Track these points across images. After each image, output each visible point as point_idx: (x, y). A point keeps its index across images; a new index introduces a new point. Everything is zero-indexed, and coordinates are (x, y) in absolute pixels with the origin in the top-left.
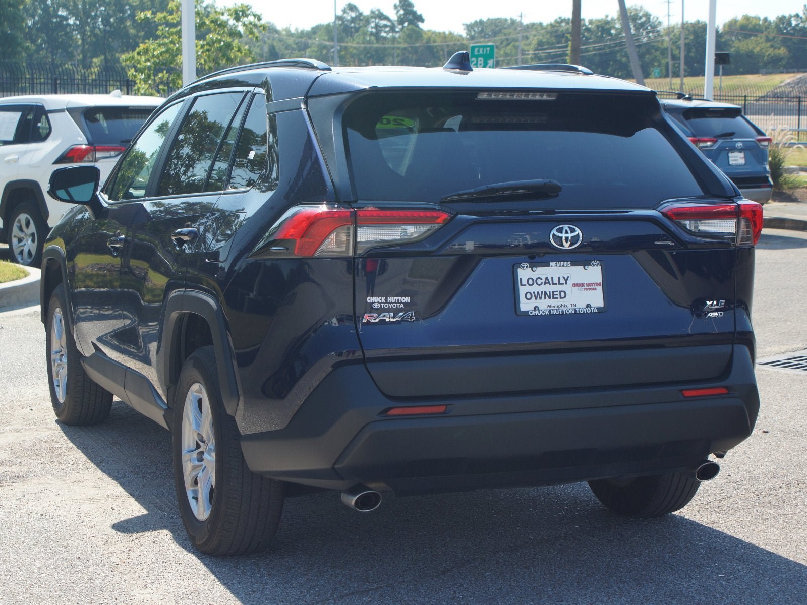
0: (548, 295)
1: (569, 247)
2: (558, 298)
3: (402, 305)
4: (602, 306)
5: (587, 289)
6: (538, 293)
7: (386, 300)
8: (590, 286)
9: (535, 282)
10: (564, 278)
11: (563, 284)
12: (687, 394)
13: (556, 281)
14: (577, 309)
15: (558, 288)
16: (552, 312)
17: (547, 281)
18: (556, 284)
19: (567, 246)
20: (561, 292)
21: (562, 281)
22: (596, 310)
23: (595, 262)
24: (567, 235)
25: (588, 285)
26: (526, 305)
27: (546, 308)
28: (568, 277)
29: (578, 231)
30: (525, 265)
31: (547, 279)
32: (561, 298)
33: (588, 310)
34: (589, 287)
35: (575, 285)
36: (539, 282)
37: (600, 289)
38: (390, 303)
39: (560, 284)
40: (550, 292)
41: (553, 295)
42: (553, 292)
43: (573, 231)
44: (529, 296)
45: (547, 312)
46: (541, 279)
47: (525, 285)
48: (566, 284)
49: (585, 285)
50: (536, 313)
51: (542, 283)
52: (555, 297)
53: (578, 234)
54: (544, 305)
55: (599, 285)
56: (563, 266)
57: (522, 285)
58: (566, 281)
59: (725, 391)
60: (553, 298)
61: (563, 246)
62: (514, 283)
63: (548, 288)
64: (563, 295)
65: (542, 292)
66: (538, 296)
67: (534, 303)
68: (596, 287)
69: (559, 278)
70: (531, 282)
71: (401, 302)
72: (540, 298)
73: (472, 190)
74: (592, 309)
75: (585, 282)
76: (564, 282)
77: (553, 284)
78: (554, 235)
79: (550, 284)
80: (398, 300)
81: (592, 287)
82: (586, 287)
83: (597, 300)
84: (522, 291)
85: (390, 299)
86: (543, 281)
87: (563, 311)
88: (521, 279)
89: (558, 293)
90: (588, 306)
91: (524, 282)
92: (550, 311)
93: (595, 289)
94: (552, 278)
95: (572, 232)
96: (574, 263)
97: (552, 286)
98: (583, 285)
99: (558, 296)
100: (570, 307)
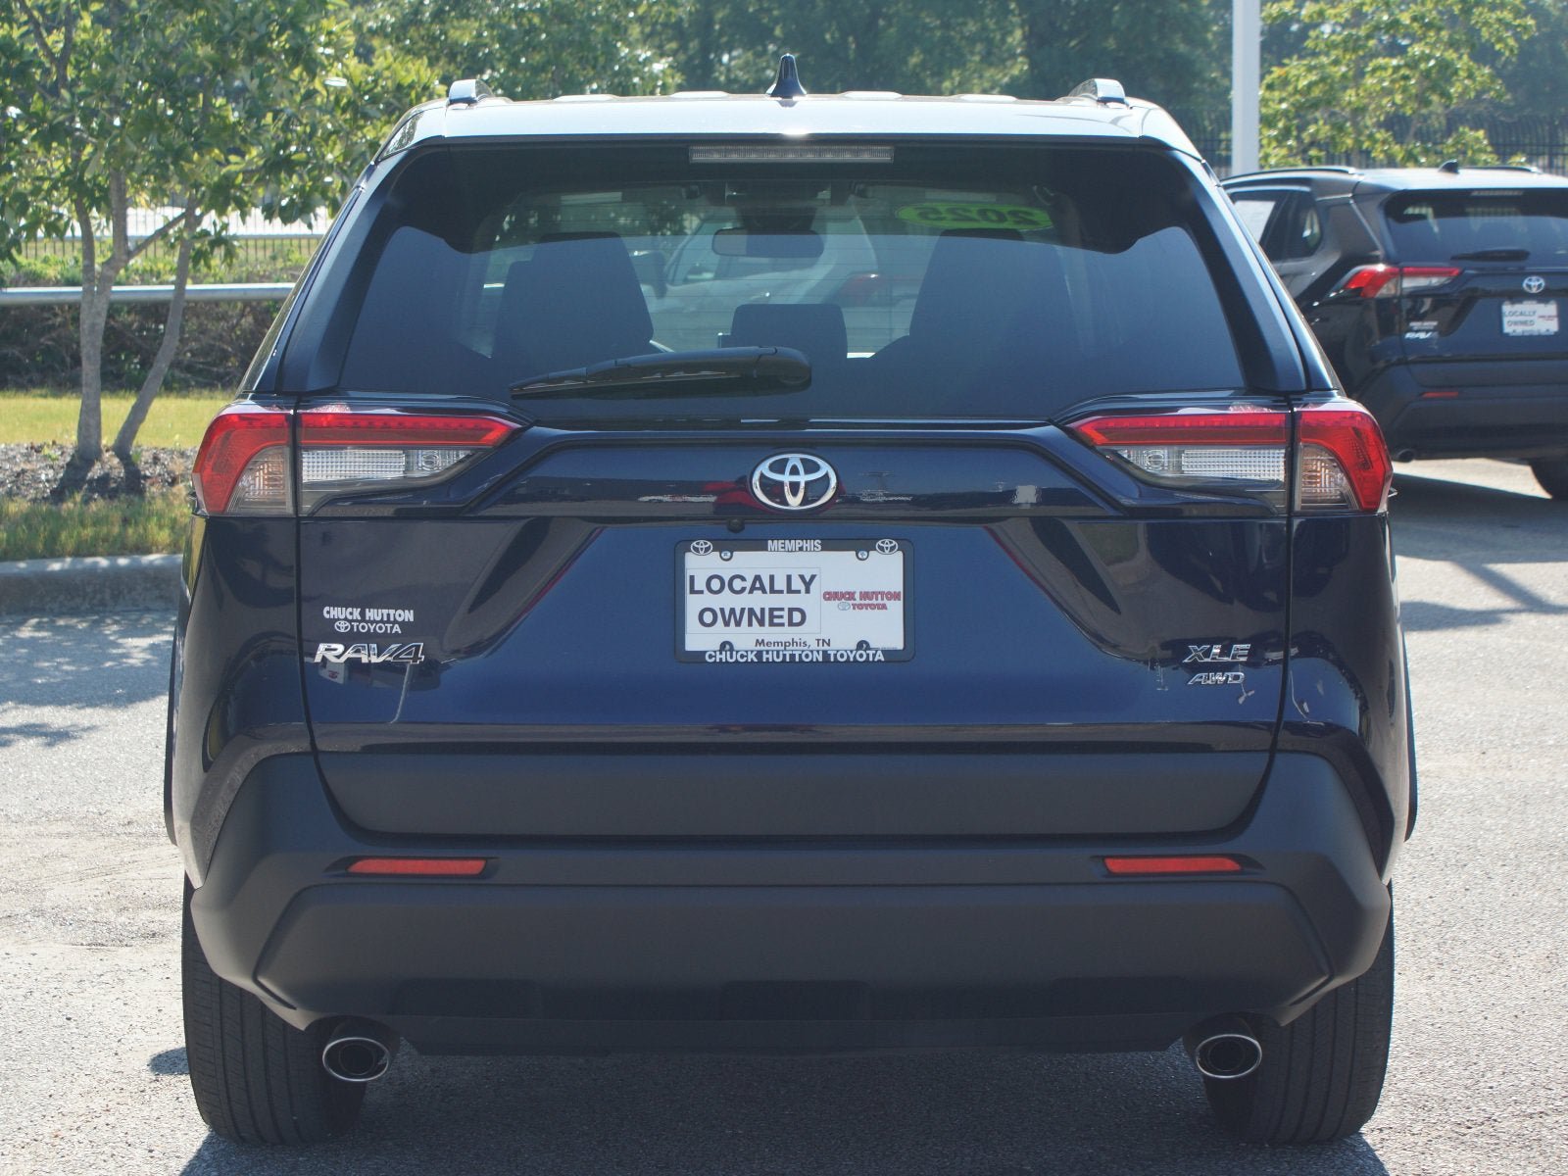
0: (756, 617)
1: (801, 505)
2: (782, 625)
3: (397, 629)
4: (900, 646)
5: (860, 607)
6: (732, 611)
7: (363, 614)
8: (870, 600)
9: (727, 584)
10: (802, 577)
11: (799, 592)
12: (1116, 866)
13: (781, 584)
14: (832, 653)
15: (786, 601)
16: (765, 656)
17: (757, 584)
18: (781, 592)
19: (794, 502)
20: (791, 611)
21: (797, 584)
22: (880, 657)
23: (887, 543)
24: (795, 478)
25: (865, 595)
26: (699, 639)
27: (751, 645)
28: (813, 577)
29: (825, 468)
30: (702, 544)
31: (758, 578)
32: (791, 624)
33: (861, 657)
34: (867, 602)
35: (830, 596)
36: (738, 584)
37: (896, 608)
38: (372, 622)
39: (790, 591)
40: (763, 610)
41: (772, 617)
42: (772, 610)
43: (811, 468)
44: (708, 617)
45: (751, 657)
46: (743, 579)
47: (701, 592)
48: (808, 591)
49: (857, 596)
50: (723, 657)
51: (743, 589)
52: (776, 621)
53: (826, 475)
54: (745, 640)
55: (894, 596)
56: (801, 549)
57: (693, 591)
58: (808, 585)
59: (1230, 865)
60: (772, 624)
61: (787, 504)
62: (675, 587)
63: (759, 601)
64: (797, 617)
65: (743, 610)
66: (732, 618)
67: (719, 634)
68: (885, 601)
69: (789, 578)
70: (716, 585)
71: (395, 622)
72: (738, 624)
73: (583, 370)
74: (871, 653)
75: (857, 588)
76: (802, 587)
77: (773, 591)
78: (762, 476)
79: (764, 592)
80: (388, 615)
81: (874, 602)
82: (858, 601)
83: (886, 631)
84: (693, 604)
85: (371, 614)
86: (748, 584)
87: (792, 656)
88: (692, 578)
89: (785, 613)
90: (862, 645)
91: (700, 585)
92: (759, 654)
93: (884, 607)
94: (772, 578)
95: (807, 472)
96: (830, 544)
97: (769, 595)
98: (851, 596)
99: (785, 620)
100: (814, 646)
